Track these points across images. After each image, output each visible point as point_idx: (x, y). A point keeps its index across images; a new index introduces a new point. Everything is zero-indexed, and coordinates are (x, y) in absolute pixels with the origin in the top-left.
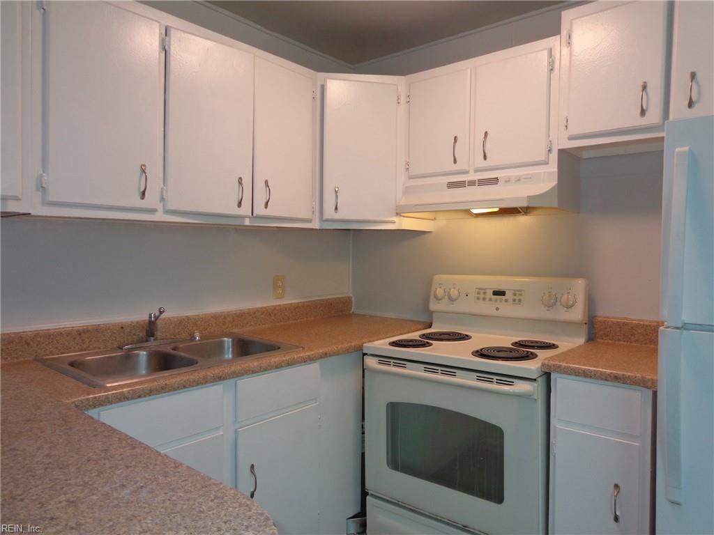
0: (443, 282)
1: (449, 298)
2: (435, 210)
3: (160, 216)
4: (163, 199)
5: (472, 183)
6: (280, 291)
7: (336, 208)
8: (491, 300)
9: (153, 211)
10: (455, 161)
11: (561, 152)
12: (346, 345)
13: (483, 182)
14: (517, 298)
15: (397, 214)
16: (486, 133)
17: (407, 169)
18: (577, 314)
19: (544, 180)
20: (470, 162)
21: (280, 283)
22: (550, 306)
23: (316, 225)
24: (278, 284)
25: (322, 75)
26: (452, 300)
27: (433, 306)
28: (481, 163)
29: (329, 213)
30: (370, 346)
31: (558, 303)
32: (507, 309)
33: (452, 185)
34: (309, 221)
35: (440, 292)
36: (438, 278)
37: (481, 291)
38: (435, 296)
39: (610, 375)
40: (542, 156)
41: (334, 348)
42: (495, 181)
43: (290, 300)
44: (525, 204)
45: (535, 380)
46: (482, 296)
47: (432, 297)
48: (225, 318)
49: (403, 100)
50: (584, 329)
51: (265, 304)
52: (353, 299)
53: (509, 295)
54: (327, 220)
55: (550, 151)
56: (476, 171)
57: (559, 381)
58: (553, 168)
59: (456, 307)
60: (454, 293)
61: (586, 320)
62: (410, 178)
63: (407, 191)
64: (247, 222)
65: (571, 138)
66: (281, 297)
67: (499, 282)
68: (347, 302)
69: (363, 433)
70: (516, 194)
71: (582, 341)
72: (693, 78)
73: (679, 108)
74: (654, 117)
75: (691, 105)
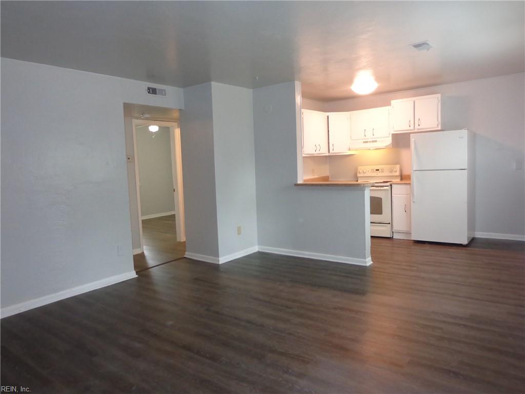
0: (360, 169)
5: (370, 142)
7: (333, 150)
8: (375, 172)
10: (365, 136)
11: (392, 134)
13: (373, 141)
14: (382, 171)
15: (349, 150)
16: (374, 129)
17: (351, 138)
18: (398, 173)
19: (389, 141)
20: (369, 137)
22: (391, 172)
23: (327, 155)
25: (327, 114)
26: (364, 173)
27: (359, 175)
28: (372, 137)
29: (331, 151)
31: (393, 172)
32: (379, 174)
33: (365, 142)
34: (326, 153)
35: (361, 171)
36: (359, 168)
37: (372, 170)
39: (403, 183)
40: (387, 135)
42: (376, 141)
43: (316, 176)
44: (384, 148)
45: (388, 186)
47: (358, 173)
49: (349, 119)
51: (311, 178)
52: (330, 177)
53: (380, 170)
54: (330, 153)
55: (389, 134)
56: (371, 139)
57: (394, 186)
58: (390, 139)
59: (365, 175)
60: (365, 171)
61: (400, 175)
62: (352, 140)
63: (351, 144)
64: (315, 155)
65: (395, 131)
67: (377, 167)
68: (328, 177)
70: (382, 145)
71: (399, 180)
72: (419, 120)
73: (417, 126)
74: (412, 127)
75: (419, 125)
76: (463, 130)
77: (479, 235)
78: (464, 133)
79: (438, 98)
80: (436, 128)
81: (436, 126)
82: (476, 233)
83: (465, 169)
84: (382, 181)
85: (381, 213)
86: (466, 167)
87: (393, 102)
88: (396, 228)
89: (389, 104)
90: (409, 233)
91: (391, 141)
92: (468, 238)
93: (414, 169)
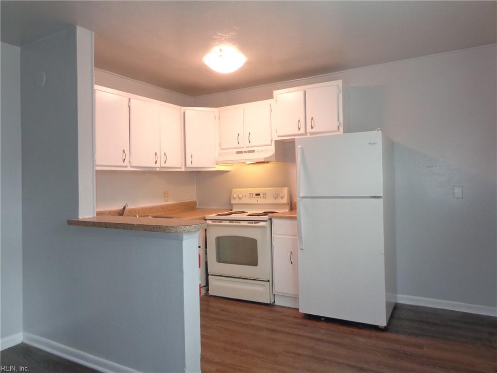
0: (236, 192)
1: (239, 198)
2: (231, 163)
3: (129, 169)
4: (130, 162)
5: (245, 152)
6: (166, 198)
7: (192, 163)
8: (255, 197)
9: (126, 167)
10: (239, 143)
11: (275, 141)
12: (199, 217)
13: (249, 152)
14: (265, 196)
15: (217, 164)
16: (250, 133)
17: (220, 146)
18: (285, 200)
19: (271, 151)
20: (244, 143)
21: (167, 195)
22: (276, 198)
23: (183, 169)
24: (166, 195)
25: (184, 108)
26: (240, 198)
27: (233, 202)
28: (248, 144)
29: (189, 164)
30: (208, 216)
31: (279, 197)
32: (261, 201)
33: (238, 153)
34: (181, 168)
35: (235, 196)
36: (234, 190)
37: (251, 194)
38: (233, 198)
39: (288, 217)
40: (269, 142)
41: (194, 217)
42: (254, 151)
43: (170, 202)
44: (263, 161)
45: (266, 221)
46: (251, 196)
47: (232, 198)
48: (146, 209)
49: (217, 117)
50: (288, 207)
51: (162, 204)
52: (197, 202)
53: (261, 195)
54: (189, 168)
55: (272, 141)
56: (247, 147)
57: (275, 221)
58: (273, 147)
59: (242, 201)
60: (241, 196)
61: (289, 202)
62: (221, 149)
63: (220, 155)
64: (158, 169)
65: (278, 136)
66: (167, 201)
67: (258, 190)
68: (195, 203)
69: (206, 254)
70: (261, 157)
71: (287, 210)
72: (312, 119)
73: (309, 129)
74: (302, 131)
75: (312, 128)
76: (375, 132)
77: (404, 299)
78: (376, 136)
79: (338, 86)
80: (335, 131)
81: (336, 129)
82: (398, 296)
83: (379, 197)
84: (261, 212)
85: (255, 263)
86: (381, 195)
87: (276, 93)
88: (278, 288)
89: (271, 96)
90: (296, 298)
91: (273, 152)
92: (388, 304)
93: (302, 195)
